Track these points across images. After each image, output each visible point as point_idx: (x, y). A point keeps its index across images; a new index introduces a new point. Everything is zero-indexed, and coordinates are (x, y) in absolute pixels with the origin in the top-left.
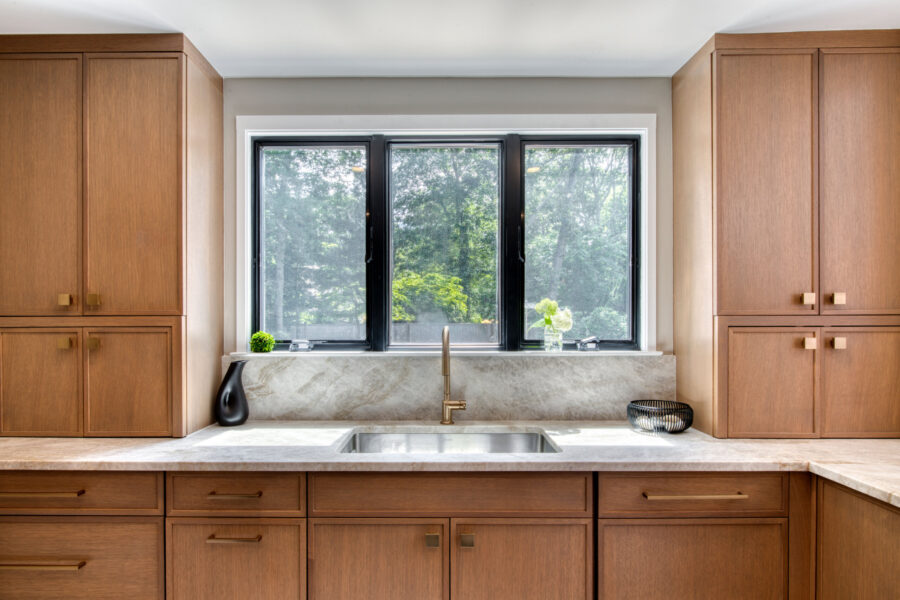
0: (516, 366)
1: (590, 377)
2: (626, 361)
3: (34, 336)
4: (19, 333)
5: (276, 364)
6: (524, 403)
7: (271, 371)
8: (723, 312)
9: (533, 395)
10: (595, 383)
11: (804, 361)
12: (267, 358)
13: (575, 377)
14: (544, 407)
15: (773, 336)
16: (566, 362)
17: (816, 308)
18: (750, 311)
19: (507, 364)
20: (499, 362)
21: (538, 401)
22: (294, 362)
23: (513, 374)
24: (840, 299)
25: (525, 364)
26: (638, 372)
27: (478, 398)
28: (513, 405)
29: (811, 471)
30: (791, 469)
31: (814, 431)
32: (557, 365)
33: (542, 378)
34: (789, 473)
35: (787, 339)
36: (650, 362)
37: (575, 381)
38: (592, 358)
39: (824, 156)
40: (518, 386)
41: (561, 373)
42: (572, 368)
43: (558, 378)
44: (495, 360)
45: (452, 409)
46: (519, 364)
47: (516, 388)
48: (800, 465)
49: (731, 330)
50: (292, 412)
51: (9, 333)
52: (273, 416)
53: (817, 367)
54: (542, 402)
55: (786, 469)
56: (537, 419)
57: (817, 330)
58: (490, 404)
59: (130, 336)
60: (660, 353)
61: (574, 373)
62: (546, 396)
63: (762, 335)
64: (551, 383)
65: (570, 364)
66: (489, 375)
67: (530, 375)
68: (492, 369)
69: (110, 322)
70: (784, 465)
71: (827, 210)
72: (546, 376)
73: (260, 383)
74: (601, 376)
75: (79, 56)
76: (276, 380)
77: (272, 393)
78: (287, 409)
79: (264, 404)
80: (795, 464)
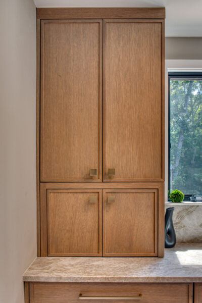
3: (70, 195)
4: (58, 192)
5: (187, 210)
7: (184, 214)
12: (182, 206)
22: (197, 208)
50: (196, 238)
51: (54, 193)
52: (184, 241)
59: (131, 194)
69: (120, 186)
73: (177, 221)
75: (101, 21)
76: (186, 219)
77: (184, 226)
78: (193, 236)
79: (179, 234)
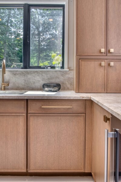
0: (25, 73)
1: (47, 77)
2: (58, 72)
6: (28, 85)
8: (78, 54)
9: (30, 82)
10: (49, 79)
11: (102, 70)
13: (43, 77)
14: (33, 86)
15: (93, 62)
16: (40, 72)
17: (106, 53)
18: (86, 54)
19: (23, 73)
20: (20, 72)
21: (32, 84)
23: (24, 76)
24: (112, 50)
25: (28, 73)
26: (62, 75)
27: (14, 83)
28: (24, 85)
29: (91, 99)
30: (85, 99)
31: (105, 91)
32: (38, 73)
33: (33, 77)
34: (86, 100)
35: (97, 63)
36: (66, 73)
37: (43, 78)
38: (48, 71)
39: (108, 8)
40: (26, 79)
41: (39, 75)
42: (42, 74)
43: (38, 77)
44: (19, 72)
45: (4, 86)
46: (26, 73)
47: (25, 80)
48: (88, 97)
49: (80, 60)
53: (106, 71)
54: (33, 84)
55: (84, 99)
56: (31, 90)
57: (106, 60)
58: (17, 85)
60: (68, 70)
61: (42, 76)
62: (34, 83)
63: (90, 62)
64: (36, 78)
65: (41, 73)
66: (17, 76)
67: (29, 76)
68: (18, 74)
70: (83, 97)
71: (109, 24)
72: (34, 77)
74: (51, 77)
80: (86, 97)
